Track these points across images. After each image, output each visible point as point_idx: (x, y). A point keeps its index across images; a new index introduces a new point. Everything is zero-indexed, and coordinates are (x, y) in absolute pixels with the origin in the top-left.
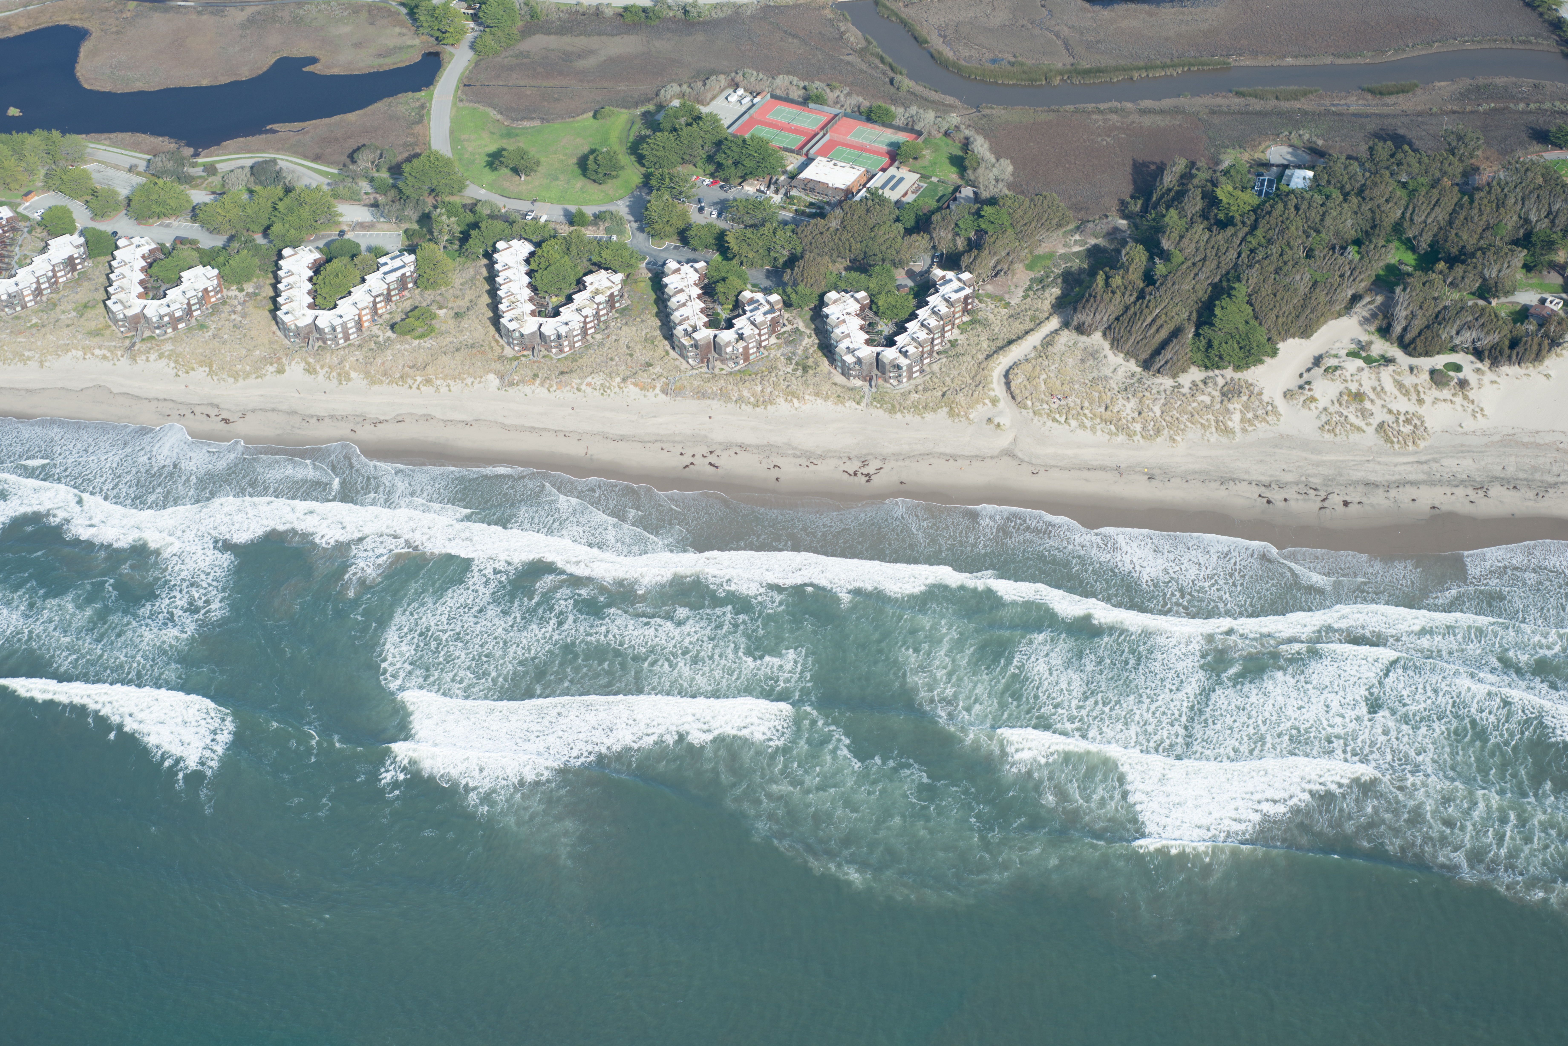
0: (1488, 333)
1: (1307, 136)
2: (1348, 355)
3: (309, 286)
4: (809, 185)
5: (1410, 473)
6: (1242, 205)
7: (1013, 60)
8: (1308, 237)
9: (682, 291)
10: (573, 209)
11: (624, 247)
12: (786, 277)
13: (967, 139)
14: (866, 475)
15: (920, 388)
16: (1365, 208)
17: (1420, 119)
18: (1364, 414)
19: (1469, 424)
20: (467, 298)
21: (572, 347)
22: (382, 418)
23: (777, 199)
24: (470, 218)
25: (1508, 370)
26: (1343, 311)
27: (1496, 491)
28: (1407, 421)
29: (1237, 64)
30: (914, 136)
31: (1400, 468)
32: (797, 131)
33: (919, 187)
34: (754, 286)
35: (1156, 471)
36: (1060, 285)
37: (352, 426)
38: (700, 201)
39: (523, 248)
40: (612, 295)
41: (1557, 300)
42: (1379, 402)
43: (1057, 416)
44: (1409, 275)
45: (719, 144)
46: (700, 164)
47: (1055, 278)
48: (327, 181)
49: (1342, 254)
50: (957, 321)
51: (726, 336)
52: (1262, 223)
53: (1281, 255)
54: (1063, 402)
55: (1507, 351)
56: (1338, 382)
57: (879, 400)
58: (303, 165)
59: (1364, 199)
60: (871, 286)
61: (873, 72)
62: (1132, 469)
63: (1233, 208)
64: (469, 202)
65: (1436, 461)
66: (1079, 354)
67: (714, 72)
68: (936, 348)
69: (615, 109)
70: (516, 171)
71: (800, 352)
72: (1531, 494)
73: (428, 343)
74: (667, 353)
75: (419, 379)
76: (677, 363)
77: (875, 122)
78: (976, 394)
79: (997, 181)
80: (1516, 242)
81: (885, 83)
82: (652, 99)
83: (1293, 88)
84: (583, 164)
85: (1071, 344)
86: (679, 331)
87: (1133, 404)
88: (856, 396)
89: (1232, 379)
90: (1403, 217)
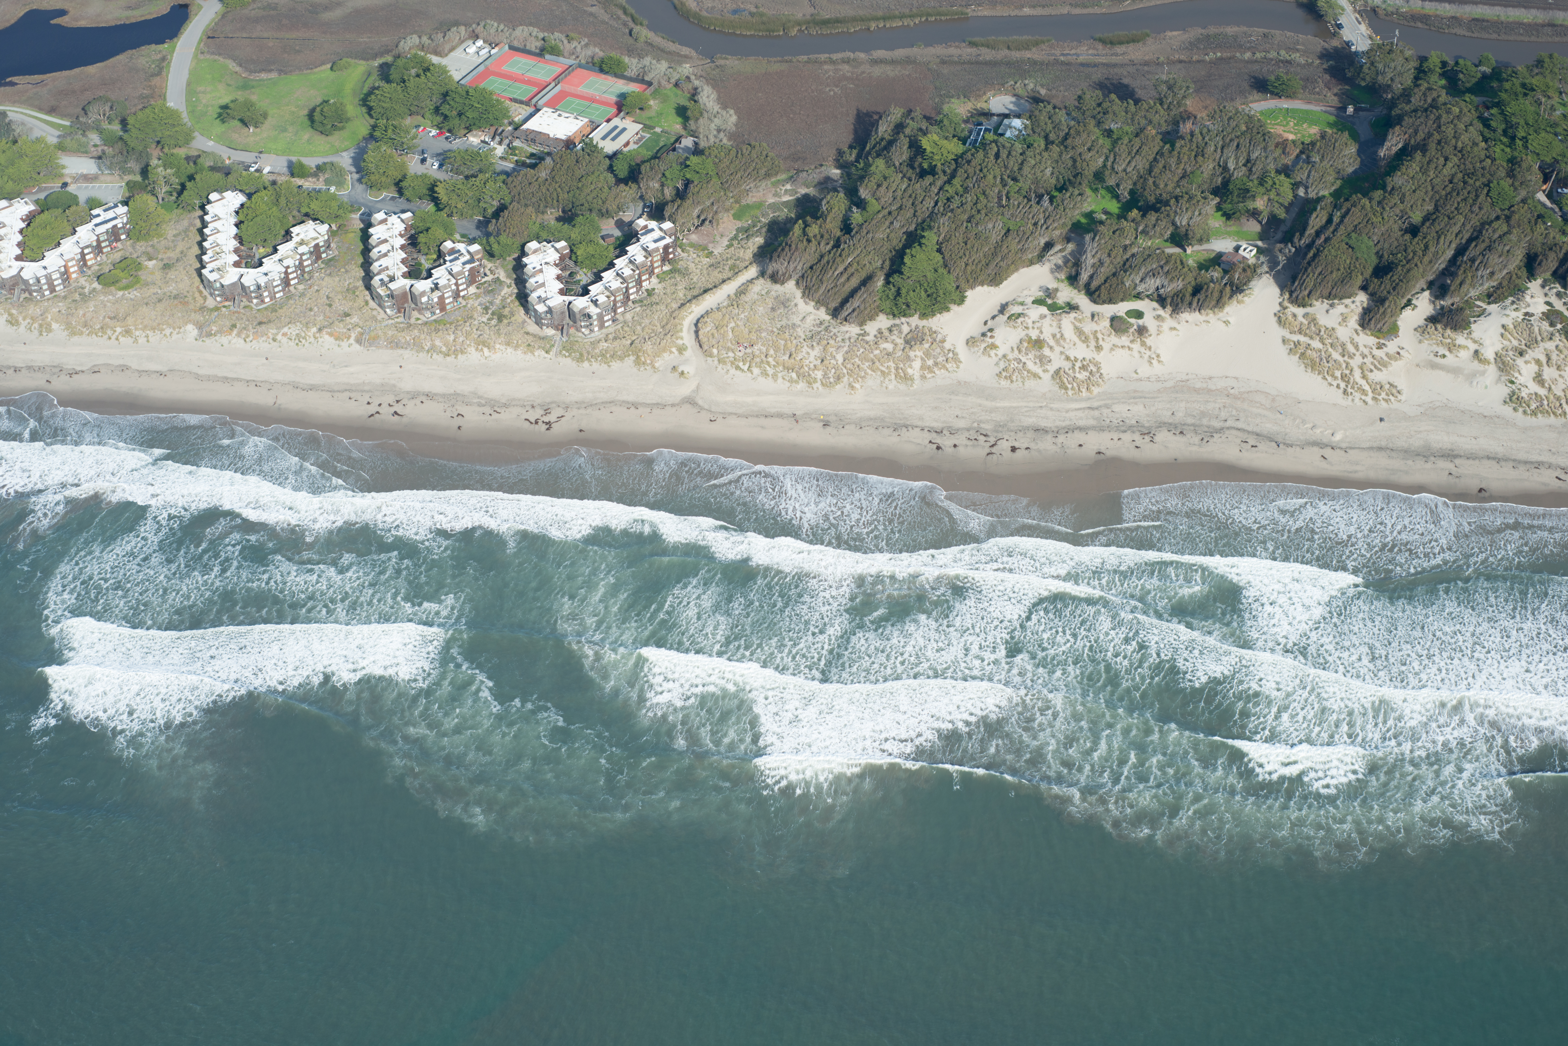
0: (1171, 280)
1: (1031, 86)
2: (1033, 302)
3: (19, 238)
4: (531, 136)
5: (1081, 418)
6: (945, 154)
7: (755, 10)
8: (1005, 185)
9: (386, 241)
10: (294, 159)
11: (334, 197)
12: (491, 228)
13: (696, 89)
14: (547, 423)
15: (610, 337)
16: (1066, 157)
17: (1146, 68)
18: (1043, 360)
19: (1145, 370)
20: (178, 250)
21: (273, 297)
22: (78, 368)
23: (500, 150)
24: (191, 169)
25: (1190, 318)
26: (1035, 260)
27: (1162, 436)
28: (1084, 368)
29: (975, 14)
30: (645, 86)
31: (1072, 414)
32: (530, 82)
33: (642, 137)
34: (463, 236)
35: (832, 418)
36: (764, 234)
37: (47, 377)
38: (423, 152)
39: (235, 199)
40: (317, 246)
41: (1251, 248)
42: (1058, 349)
43: (741, 364)
44: (1101, 223)
45: (445, 95)
46: (428, 115)
47: (761, 227)
48: (57, 133)
49: (1038, 203)
50: (656, 271)
51: (422, 286)
52: (961, 171)
53: (976, 204)
54: (749, 350)
55: (1188, 298)
56: (1020, 330)
57: (569, 349)
58: (36, 118)
59: (1066, 147)
60: (573, 236)
61: (614, 23)
62: (808, 416)
63: (936, 157)
64: (196, 153)
65: (1107, 406)
66: (770, 302)
67: (457, 24)
68: (632, 297)
69: (353, 61)
70: (244, 123)
71: (498, 302)
72: (1196, 439)
73: (134, 294)
74: (367, 303)
75: (119, 330)
76: (375, 313)
77: (607, 73)
78: (663, 343)
79: (719, 131)
80: (1215, 192)
81: (624, 34)
82: (391, 51)
83: (1025, 37)
84: (311, 116)
85: (763, 292)
86: (376, 281)
87: (817, 351)
88: (546, 344)
89: (917, 327)
90: (1105, 166)
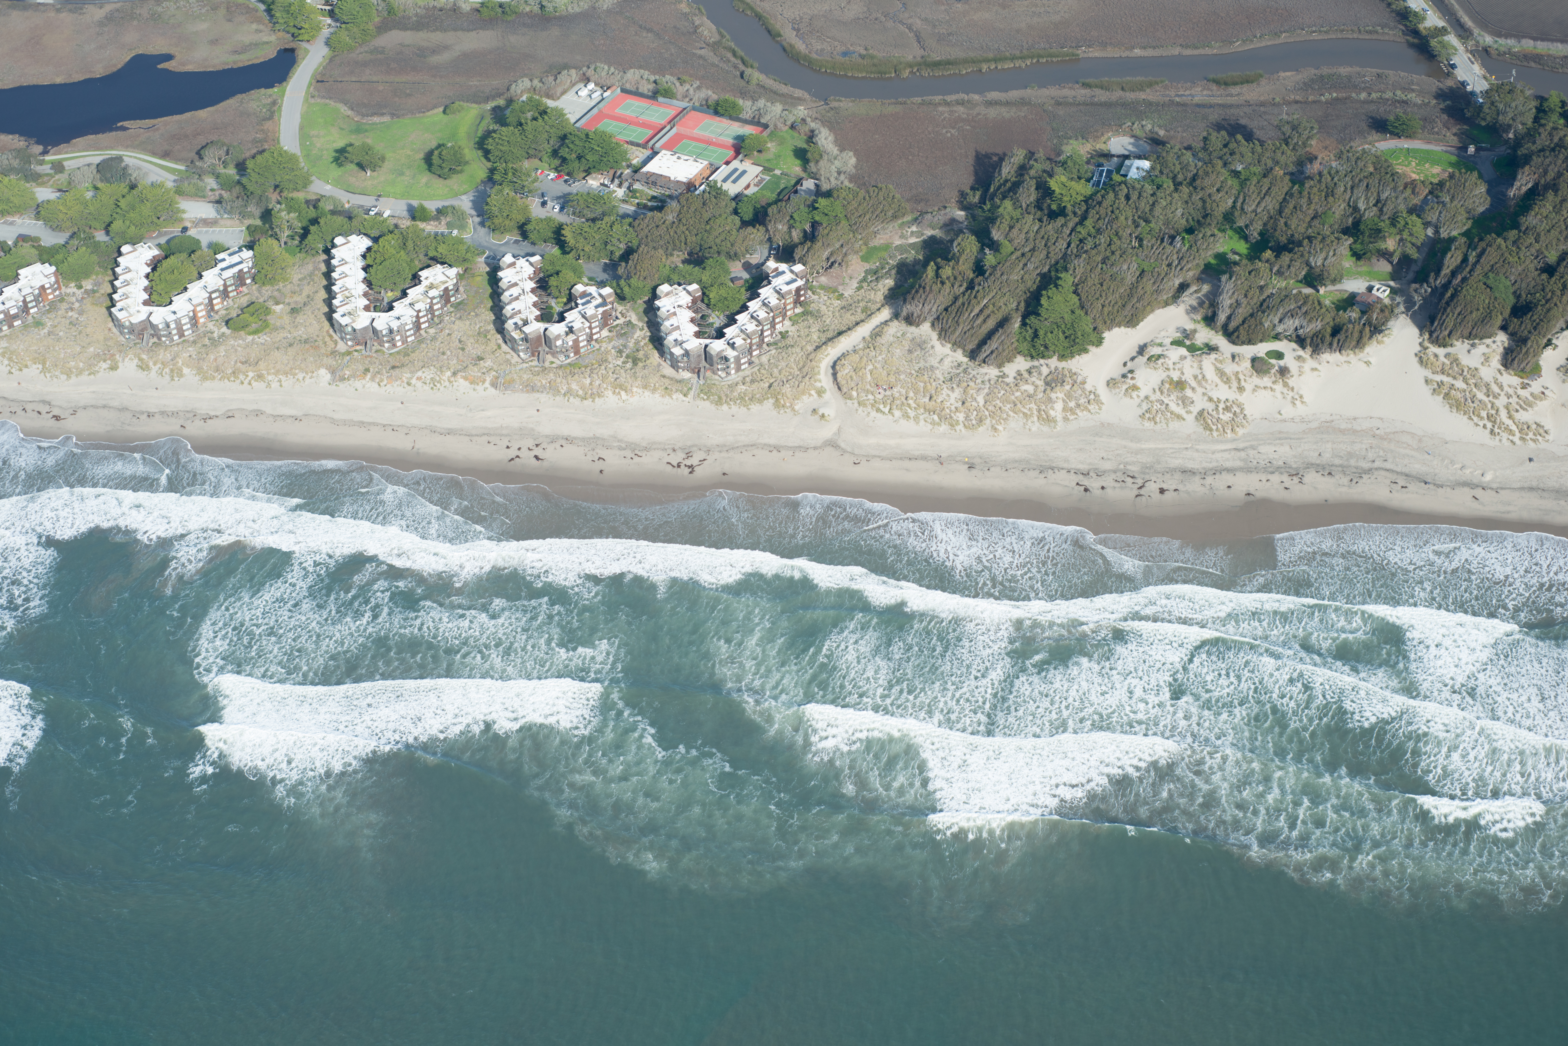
0: (1310, 321)
1: (1149, 127)
2: (1172, 343)
3: (146, 283)
4: (652, 179)
5: (1228, 460)
6: (1074, 195)
7: (864, 52)
8: (1137, 226)
9: (516, 284)
10: (415, 203)
11: (460, 241)
12: (621, 271)
13: (812, 131)
14: (689, 467)
15: (748, 379)
16: (1196, 198)
17: (1262, 109)
18: (1185, 402)
19: (1288, 411)
20: (305, 294)
21: (404, 341)
22: (212, 413)
23: (620, 193)
24: (312, 213)
25: (1329, 357)
26: (1170, 301)
27: (1311, 477)
28: (1227, 409)
29: (1086, 55)
30: (761, 129)
31: (1218, 456)
32: (645, 125)
33: (762, 180)
34: (590, 279)
35: (977, 461)
36: (894, 276)
37: (181, 422)
38: (543, 195)
39: (360, 243)
40: (446, 289)
41: (1384, 288)
42: (1200, 390)
43: (881, 407)
44: (1236, 263)
45: (564, 138)
46: (545, 158)
47: (890, 270)
48: (173, 177)
49: (1171, 244)
50: (789, 313)
51: (557, 329)
52: (1092, 212)
53: (1110, 245)
54: (888, 393)
55: (1328, 338)
56: (1160, 371)
57: (707, 392)
58: (151, 162)
59: (1195, 188)
60: (704, 279)
61: (724, 66)
62: (952, 458)
63: (1065, 199)
64: (314, 197)
65: (1253, 448)
66: (906, 345)
67: (566, 67)
68: (766, 340)
69: (465, 104)
70: (361, 166)
71: (631, 345)
72: (1345, 480)
73: (262, 338)
74: (499, 347)
75: (251, 374)
76: (508, 356)
77: (722, 115)
78: (802, 385)
79: (839, 173)
80: (1346, 231)
81: (735, 76)
82: (503, 94)
83: (1139, 79)
84: (428, 159)
85: (899, 335)
86: (509, 325)
87: (957, 393)
88: (684, 388)
89: (1056, 369)
90: (1234, 206)
